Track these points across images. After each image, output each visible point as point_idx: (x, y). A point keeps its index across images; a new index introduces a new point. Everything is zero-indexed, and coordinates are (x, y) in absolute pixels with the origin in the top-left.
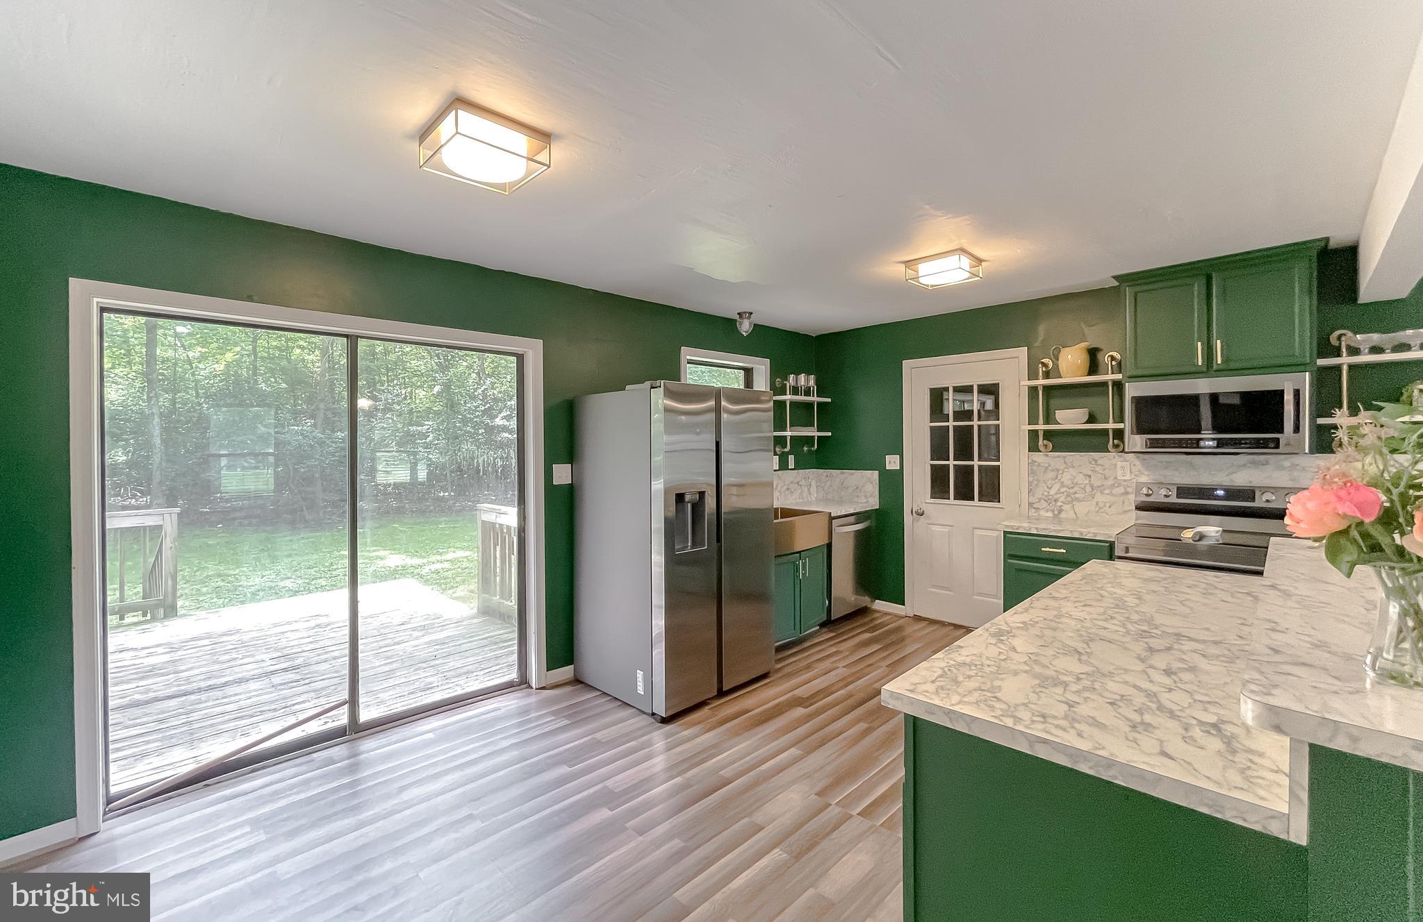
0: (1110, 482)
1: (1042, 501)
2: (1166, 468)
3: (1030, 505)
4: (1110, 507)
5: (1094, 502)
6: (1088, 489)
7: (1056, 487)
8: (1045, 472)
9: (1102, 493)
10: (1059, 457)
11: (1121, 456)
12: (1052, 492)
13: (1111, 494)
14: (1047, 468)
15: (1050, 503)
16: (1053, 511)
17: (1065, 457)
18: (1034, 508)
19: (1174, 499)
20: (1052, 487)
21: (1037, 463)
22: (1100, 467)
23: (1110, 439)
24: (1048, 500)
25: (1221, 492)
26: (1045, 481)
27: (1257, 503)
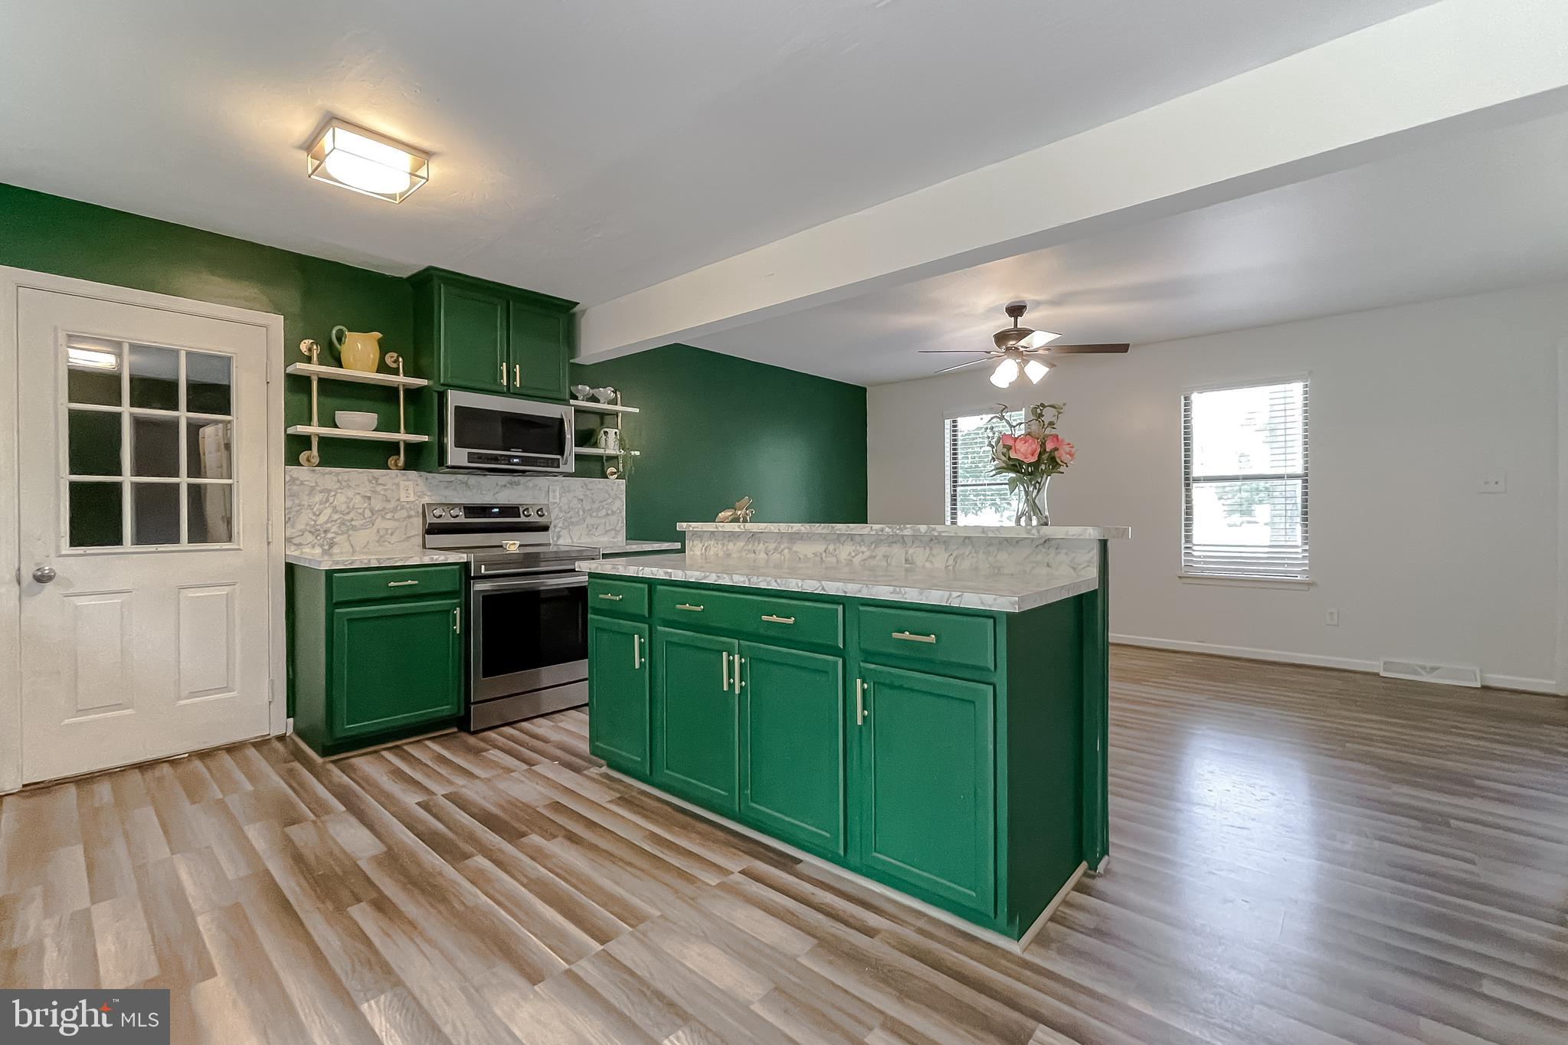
0: (390, 506)
1: (307, 533)
2: (446, 488)
3: (288, 540)
4: (392, 534)
5: (374, 530)
6: (368, 513)
7: (328, 512)
8: (309, 494)
9: (383, 517)
10: (330, 473)
11: (404, 475)
12: (322, 519)
13: (393, 519)
14: (313, 488)
15: (317, 535)
16: (322, 546)
17: (338, 474)
18: (295, 544)
19: (462, 519)
20: (320, 514)
21: (298, 482)
22: (381, 487)
23: (398, 454)
24: (315, 532)
25: (496, 510)
26: (310, 506)
27: (523, 519)
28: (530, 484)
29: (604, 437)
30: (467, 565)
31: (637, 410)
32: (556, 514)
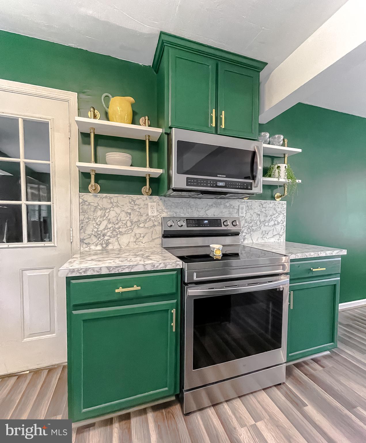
0: (143, 219)
2: (176, 207)
3: (82, 241)
4: (144, 237)
5: (133, 234)
6: (129, 224)
7: (105, 223)
8: (94, 211)
9: (138, 227)
10: (106, 197)
11: (151, 198)
12: (102, 227)
13: (144, 227)
14: (96, 207)
15: (99, 238)
16: (102, 244)
17: (111, 198)
18: (86, 244)
19: (185, 228)
20: (100, 224)
21: (87, 203)
22: (137, 206)
23: (146, 185)
24: (97, 236)
25: (206, 222)
26: (94, 219)
27: (223, 228)
28: (228, 205)
29: (277, 171)
30: (182, 270)
31: (300, 150)
32: (243, 224)
